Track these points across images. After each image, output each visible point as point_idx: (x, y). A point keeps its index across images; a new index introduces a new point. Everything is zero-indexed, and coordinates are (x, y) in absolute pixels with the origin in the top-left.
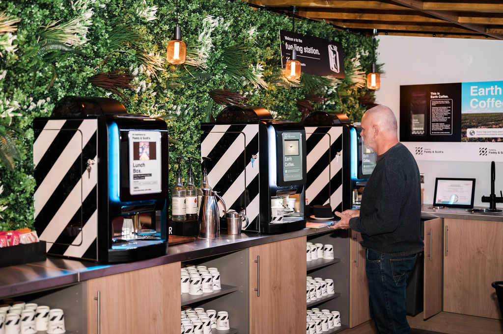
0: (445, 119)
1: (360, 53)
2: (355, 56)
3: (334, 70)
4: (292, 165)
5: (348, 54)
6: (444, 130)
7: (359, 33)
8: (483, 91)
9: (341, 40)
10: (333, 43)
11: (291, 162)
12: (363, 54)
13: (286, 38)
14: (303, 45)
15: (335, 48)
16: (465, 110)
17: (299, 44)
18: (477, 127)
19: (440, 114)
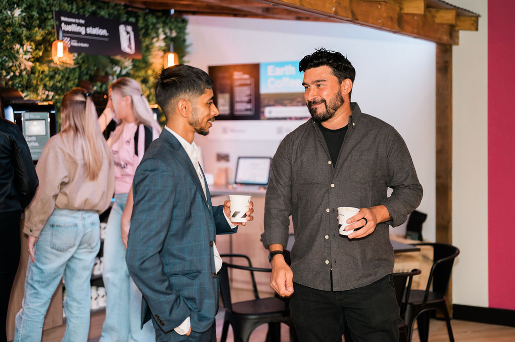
0: (246, 99)
1: (165, 34)
2: (158, 36)
3: (127, 50)
4: (37, 144)
5: (146, 35)
6: (247, 110)
7: (160, 14)
8: (279, 71)
9: (137, 21)
10: (127, 23)
11: (35, 142)
12: (169, 34)
13: (63, 19)
14: (86, 25)
15: (129, 28)
16: (264, 89)
17: (79, 25)
18: (273, 105)
19: (242, 94)
